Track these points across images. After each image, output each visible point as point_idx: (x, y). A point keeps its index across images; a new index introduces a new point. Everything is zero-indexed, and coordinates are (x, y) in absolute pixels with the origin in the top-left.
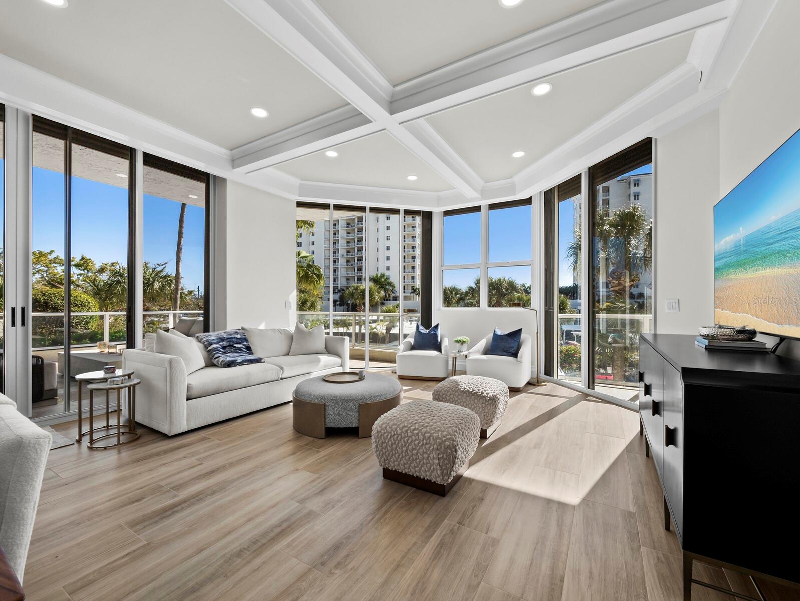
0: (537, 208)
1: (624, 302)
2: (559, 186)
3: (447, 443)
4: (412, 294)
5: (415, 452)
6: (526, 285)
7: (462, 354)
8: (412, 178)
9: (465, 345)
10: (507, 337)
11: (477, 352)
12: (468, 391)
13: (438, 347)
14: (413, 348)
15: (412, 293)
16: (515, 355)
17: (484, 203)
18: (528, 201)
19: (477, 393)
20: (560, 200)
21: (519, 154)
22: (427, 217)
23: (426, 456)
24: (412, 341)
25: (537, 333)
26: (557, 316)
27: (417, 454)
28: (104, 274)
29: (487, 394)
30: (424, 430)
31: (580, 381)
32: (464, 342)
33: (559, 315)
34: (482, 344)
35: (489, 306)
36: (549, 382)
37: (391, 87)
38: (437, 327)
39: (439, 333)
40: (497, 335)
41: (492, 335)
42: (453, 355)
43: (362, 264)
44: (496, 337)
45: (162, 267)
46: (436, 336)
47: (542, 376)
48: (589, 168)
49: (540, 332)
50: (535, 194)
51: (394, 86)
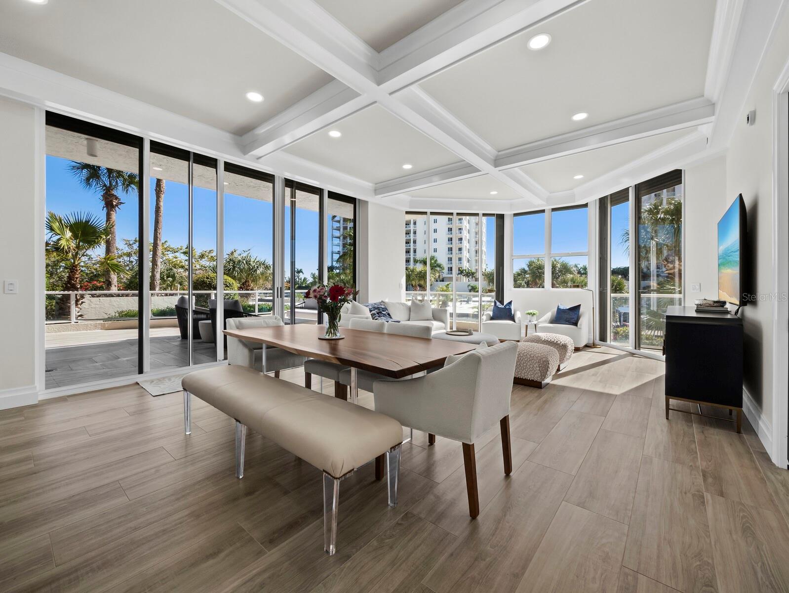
0: (593, 212)
1: (674, 285)
2: (611, 195)
3: (544, 359)
4: (459, 276)
5: (525, 364)
6: (578, 266)
7: (533, 323)
8: (494, 193)
9: (535, 316)
10: (569, 311)
11: (545, 321)
12: (547, 340)
13: (512, 318)
14: (492, 318)
15: (459, 274)
16: (576, 324)
17: (548, 208)
18: (586, 205)
19: (553, 341)
20: (612, 205)
21: (579, 177)
22: (501, 218)
23: (531, 366)
24: (491, 313)
25: (593, 308)
26: (610, 295)
27: (526, 365)
28: (203, 260)
29: (561, 342)
30: (530, 353)
31: (630, 345)
32: (534, 314)
33: (612, 294)
34: (549, 315)
35: (552, 287)
36: (603, 346)
37: (497, 153)
38: (510, 303)
39: (513, 307)
40: (560, 309)
41: (556, 309)
42: (526, 324)
43: (410, 246)
44: (559, 311)
45: (247, 253)
46: (510, 310)
47: (597, 341)
48: (635, 185)
49: (596, 308)
50: (591, 202)
51: (499, 151)
